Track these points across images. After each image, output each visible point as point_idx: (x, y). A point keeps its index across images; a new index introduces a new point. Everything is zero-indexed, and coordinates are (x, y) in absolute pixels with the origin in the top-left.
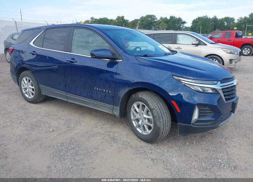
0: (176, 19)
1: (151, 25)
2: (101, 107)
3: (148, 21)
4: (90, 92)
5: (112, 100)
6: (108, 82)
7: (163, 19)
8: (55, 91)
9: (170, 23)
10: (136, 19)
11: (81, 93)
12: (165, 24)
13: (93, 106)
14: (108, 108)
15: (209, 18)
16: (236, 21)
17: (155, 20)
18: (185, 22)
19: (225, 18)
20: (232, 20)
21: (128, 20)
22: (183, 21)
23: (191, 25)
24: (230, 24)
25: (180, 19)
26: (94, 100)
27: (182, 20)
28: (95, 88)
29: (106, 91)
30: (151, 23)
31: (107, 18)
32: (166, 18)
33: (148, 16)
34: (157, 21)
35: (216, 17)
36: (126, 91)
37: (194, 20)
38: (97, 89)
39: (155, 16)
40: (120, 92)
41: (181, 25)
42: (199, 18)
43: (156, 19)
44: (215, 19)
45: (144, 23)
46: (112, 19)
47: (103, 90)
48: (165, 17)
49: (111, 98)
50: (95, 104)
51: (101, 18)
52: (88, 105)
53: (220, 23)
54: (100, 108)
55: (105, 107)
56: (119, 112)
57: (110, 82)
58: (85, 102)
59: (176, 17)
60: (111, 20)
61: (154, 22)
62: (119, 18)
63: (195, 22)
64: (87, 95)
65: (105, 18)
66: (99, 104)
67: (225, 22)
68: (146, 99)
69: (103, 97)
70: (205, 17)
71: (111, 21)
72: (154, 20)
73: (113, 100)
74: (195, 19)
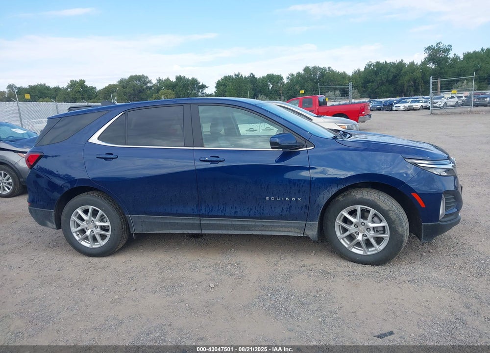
0: (187, 81)
1: (141, 94)
2: (277, 229)
3: (134, 86)
4: (255, 208)
5: (305, 213)
6: (294, 184)
7: (164, 82)
8: (170, 219)
9: (178, 89)
10: (112, 84)
11: (236, 212)
12: (170, 91)
13: (260, 230)
14: (294, 227)
15: (244, 77)
16: (285, 81)
17: (149, 85)
18: (205, 86)
19: (267, 76)
20: (279, 78)
21: (94, 87)
22: (201, 84)
23: (215, 90)
24: (277, 86)
25: (194, 82)
26: (264, 219)
27: (199, 83)
28: (267, 198)
29: (291, 199)
30: (142, 90)
31: (45, 84)
32: (168, 80)
33: (133, 78)
34: (151, 87)
35: (253, 76)
36: (333, 193)
37: (219, 81)
38: (273, 198)
39: (147, 77)
40: (322, 196)
41: (198, 91)
42: (226, 77)
43: (150, 82)
44: (252, 78)
45: (127, 90)
46: (59, 87)
47: (285, 199)
48: (166, 78)
49: (302, 209)
50: (267, 227)
51: (33, 85)
52: (249, 230)
53: (261, 84)
54: (276, 231)
55: (288, 227)
56: (317, 229)
57: (300, 184)
58: (242, 227)
59: (187, 77)
60: (57, 89)
61: (147, 87)
62: (75, 85)
63: (219, 85)
64: (250, 212)
65: (40, 85)
66: (275, 224)
67: (269, 83)
68: (373, 199)
69: (285, 210)
70: (238, 76)
71: (56, 91)
72: (146, 84)
73: (307, 211)
74: (220, 79)
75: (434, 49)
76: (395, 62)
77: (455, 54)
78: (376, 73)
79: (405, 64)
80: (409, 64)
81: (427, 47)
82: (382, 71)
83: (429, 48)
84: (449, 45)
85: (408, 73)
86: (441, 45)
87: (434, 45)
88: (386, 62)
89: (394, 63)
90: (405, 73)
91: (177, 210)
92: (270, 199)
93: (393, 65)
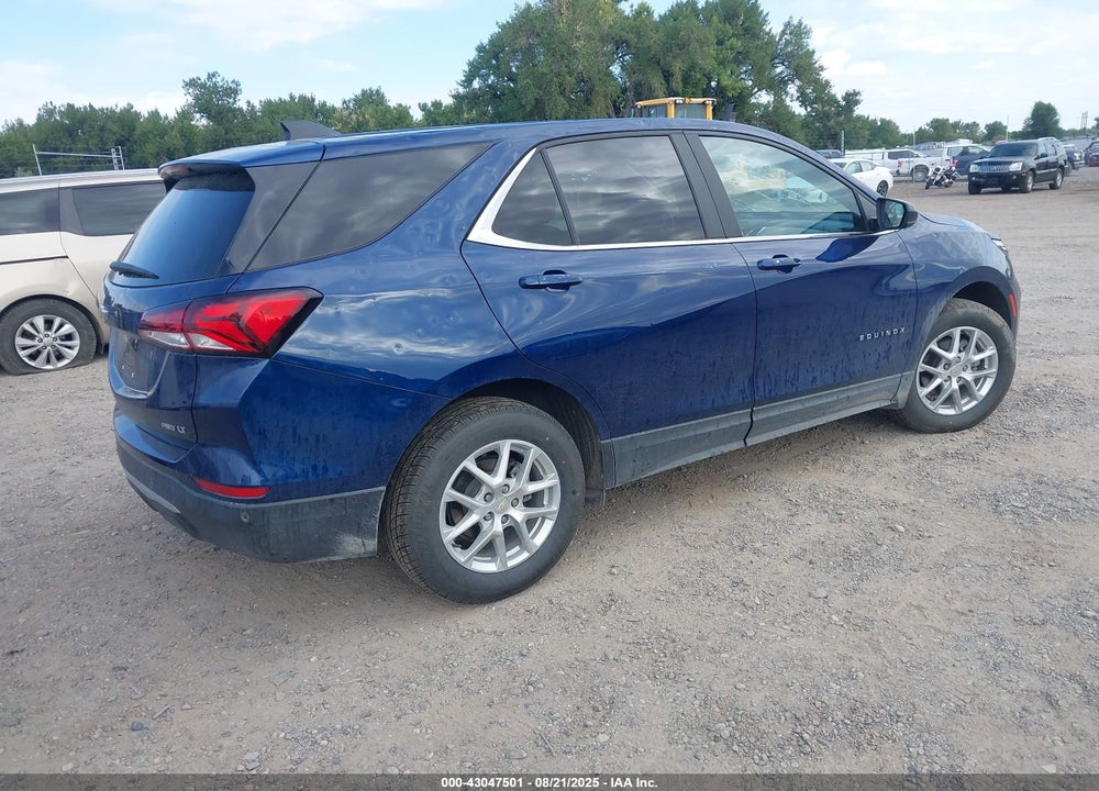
5: (905, 355)
6: (899, 300)
14: (886, 389)
28: (862, 337)
29: (892, 332)
38: (869, 336)
40: (928, 317)
47: (885, 334)
55: (880, 391)
57: (905, 299)
64: (834, 375)
69: (882, 356)
73: (908, 352)
75: (203, 86)
76: (114, 107)
77: (249, 102)
78: (70, 132)
79: (138, 115)
80: (146, 115)
81: (188, 80)
82: (86, 127)
83: (192, 83)
84: (233, 82)
85: (150, 136)
86: (219, 79)
87: (204, 78)
88: (91, 106)
89: (113, 112)
90: (144, 134)
91: (713, 401)
92: (865, 337)
93: (110, 115)
